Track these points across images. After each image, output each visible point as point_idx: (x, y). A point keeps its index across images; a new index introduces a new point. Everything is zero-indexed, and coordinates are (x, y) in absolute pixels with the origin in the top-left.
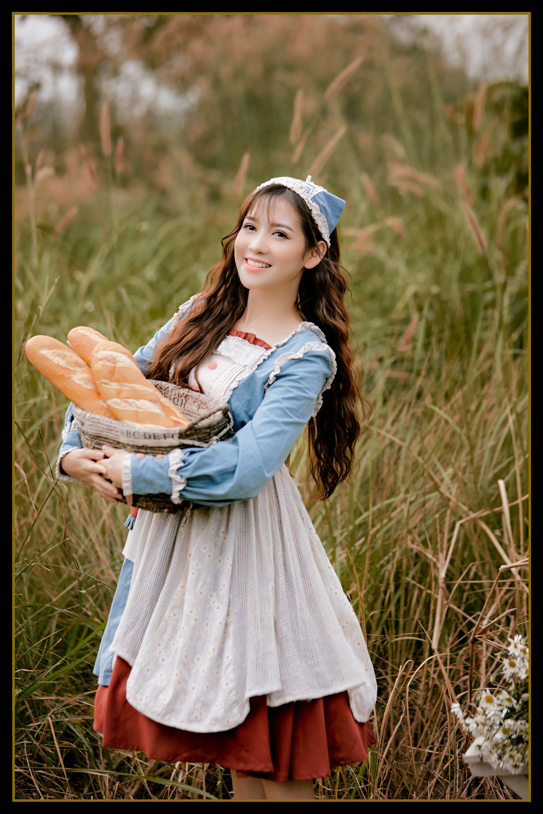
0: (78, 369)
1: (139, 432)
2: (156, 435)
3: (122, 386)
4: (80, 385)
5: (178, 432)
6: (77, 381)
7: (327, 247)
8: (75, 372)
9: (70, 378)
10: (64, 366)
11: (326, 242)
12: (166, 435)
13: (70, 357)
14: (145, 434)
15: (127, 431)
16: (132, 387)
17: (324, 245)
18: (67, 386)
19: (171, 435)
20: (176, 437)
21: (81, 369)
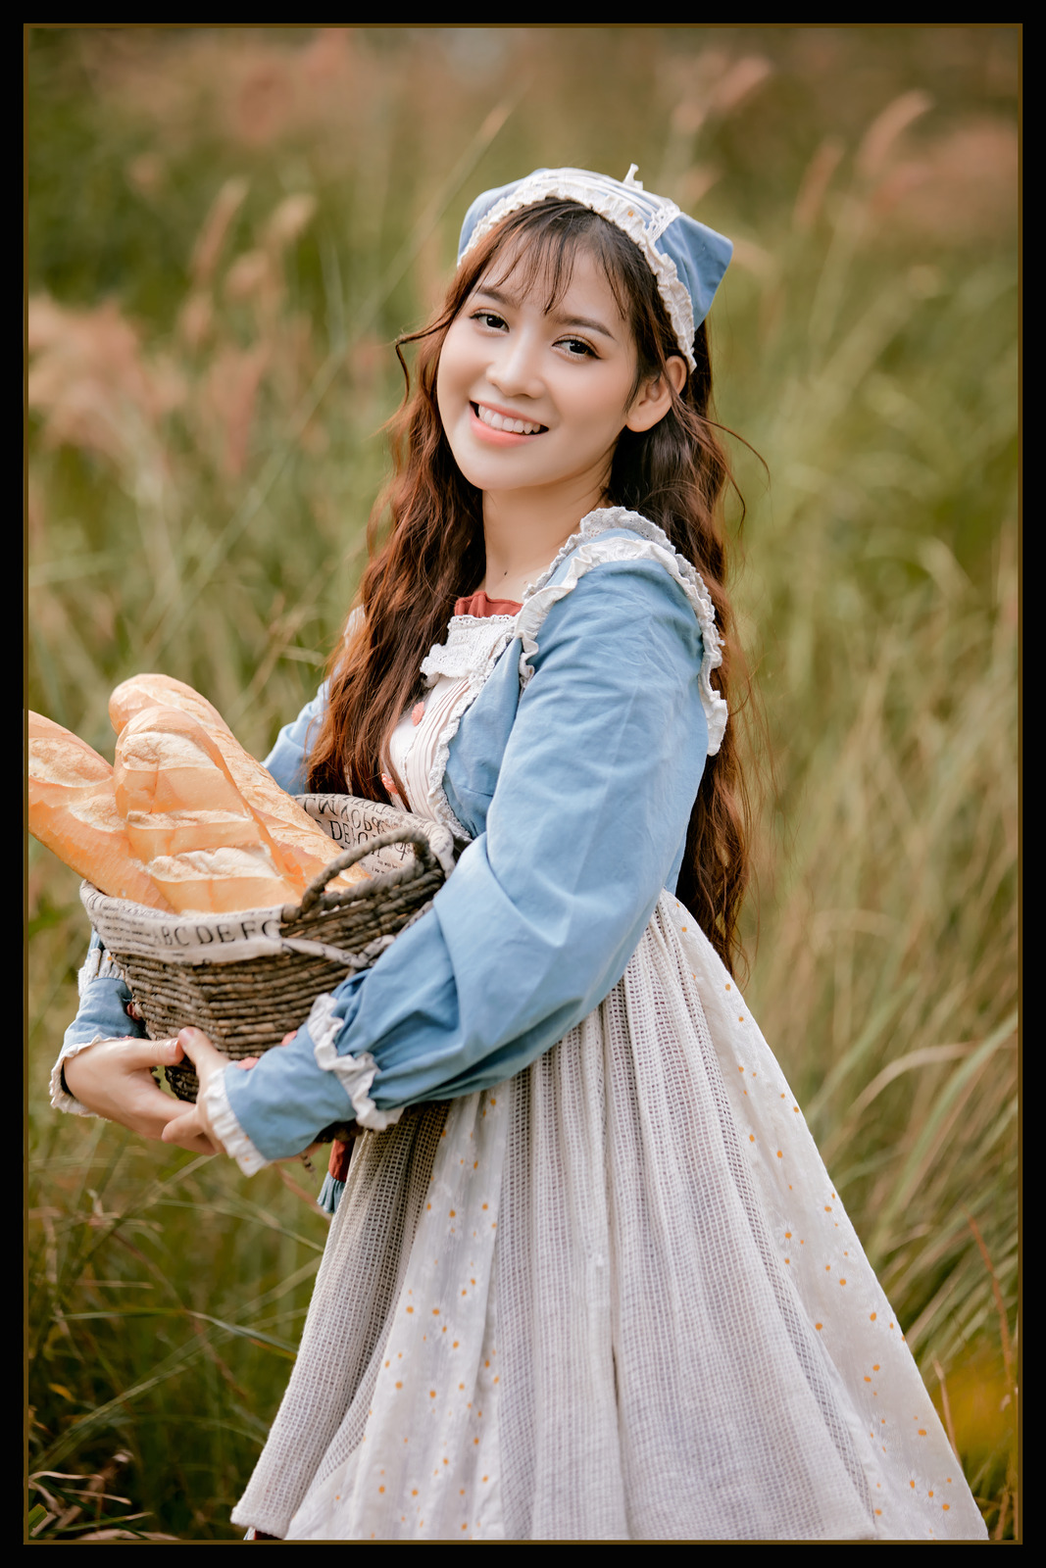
0: (85, 784)
1: (184, 928)
2: (223, 930)
3: (175, 819)
4: (86, 826)
5: (277, 916)
6: (80, 817)
7: (688, 371)
8: (75, 793)
9: (60, 809)
10: (48, 780)
11: (685, 359)
12: (247, 927)
13: (65, 754)
14: (197, 928)
15: (163, 928)
16: (195, 820)
17: (680, 370)
18: (57, 833)
19: (258, 926)
20: (273, 930)
21: (93, 785)
